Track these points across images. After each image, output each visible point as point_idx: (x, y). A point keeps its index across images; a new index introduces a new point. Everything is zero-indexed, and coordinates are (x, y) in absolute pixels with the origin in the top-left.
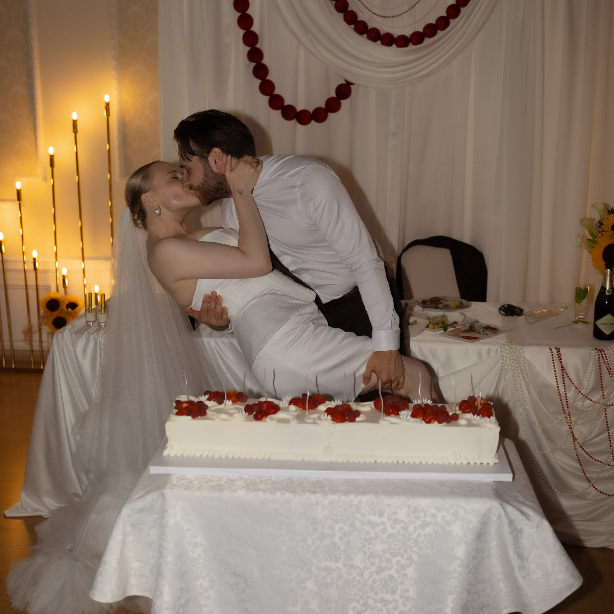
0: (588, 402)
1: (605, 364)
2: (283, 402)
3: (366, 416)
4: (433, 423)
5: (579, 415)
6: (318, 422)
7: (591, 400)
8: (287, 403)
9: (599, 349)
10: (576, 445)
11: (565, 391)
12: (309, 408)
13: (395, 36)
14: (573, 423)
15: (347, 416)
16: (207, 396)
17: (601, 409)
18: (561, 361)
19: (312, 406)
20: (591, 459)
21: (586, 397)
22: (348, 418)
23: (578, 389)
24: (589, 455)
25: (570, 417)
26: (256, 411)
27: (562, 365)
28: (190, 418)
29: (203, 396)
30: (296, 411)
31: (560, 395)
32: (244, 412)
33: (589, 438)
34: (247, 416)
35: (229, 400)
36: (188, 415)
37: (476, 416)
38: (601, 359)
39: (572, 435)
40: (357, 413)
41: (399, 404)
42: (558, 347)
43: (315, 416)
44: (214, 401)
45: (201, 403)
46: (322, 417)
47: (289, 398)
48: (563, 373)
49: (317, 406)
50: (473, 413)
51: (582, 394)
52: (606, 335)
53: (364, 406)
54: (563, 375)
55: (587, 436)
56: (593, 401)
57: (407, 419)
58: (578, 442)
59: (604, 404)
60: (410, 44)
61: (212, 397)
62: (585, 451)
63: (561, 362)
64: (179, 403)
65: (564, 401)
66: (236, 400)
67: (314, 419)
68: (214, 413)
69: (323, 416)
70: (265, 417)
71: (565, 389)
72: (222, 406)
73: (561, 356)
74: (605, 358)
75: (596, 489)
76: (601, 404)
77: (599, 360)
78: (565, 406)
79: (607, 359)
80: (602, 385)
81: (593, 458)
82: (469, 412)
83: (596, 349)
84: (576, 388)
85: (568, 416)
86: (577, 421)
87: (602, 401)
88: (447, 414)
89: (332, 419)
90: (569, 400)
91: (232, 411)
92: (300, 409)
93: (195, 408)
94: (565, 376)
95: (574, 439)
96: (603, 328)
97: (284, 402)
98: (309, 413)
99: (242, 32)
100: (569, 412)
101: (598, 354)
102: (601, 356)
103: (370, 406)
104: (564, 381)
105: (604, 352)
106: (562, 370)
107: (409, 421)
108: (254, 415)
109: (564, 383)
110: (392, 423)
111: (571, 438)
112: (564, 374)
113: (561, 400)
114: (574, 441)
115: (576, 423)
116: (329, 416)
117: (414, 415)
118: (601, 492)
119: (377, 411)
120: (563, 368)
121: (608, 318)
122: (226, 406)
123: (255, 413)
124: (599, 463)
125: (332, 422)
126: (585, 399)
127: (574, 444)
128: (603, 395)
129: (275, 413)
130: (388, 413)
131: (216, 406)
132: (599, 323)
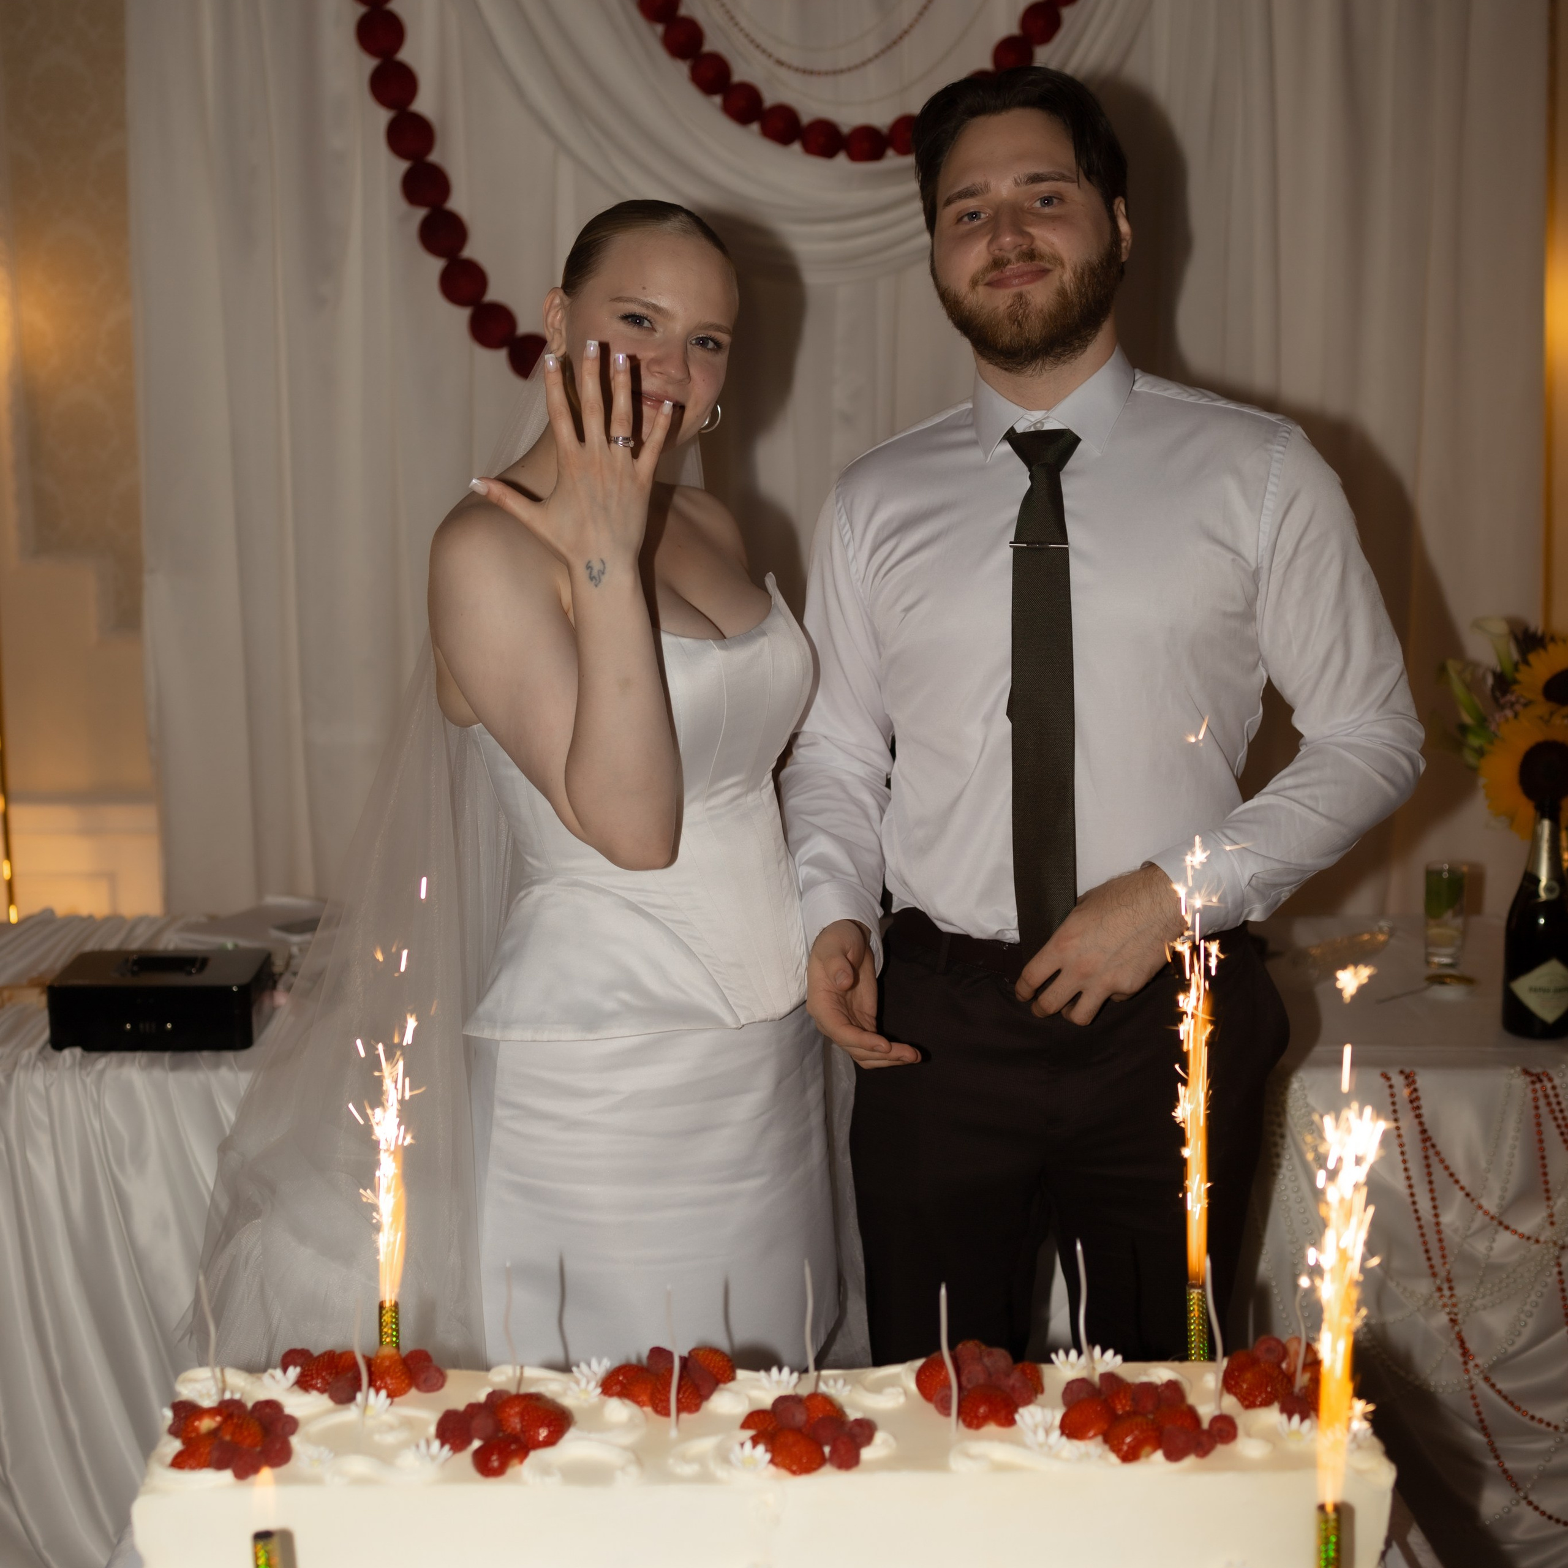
0: (1505, 1239)
1: (1555, 1119)
2: (577, 1382)
3: (895, 1437)
4: (1148, 1456)
5: (1481, 1282)
6: (721, 1473)
7: (1515, 1232)
8: (596, 1387)
9: (1534, 1071)
10: (1471, 1374)
11: (1435, 1207)
12: (679, 1410)
13: (845, 130)
14: (1461, 1306)
15: (827, 1444)
16: (293, 1372)
17: (1546, 1257)
18: (1417, 1112)
19: (688, 1401)
20: (1518, 1415)
21: (1500, 1223)
22: (831, 1452)
23: (1473, 1200)
24: (1511, 1403)
25: (1451, 1288)
26: (480, 1438)
27: (1421, 1124)
28: (227, 1476)
29: (278, 1373)
30: (630, 1425)
31: (1418, 1219)
32: (436, 1444)
33: (1511, 1350)
34: (447, 1460)
35: (378, 1391)
36: (220, 1465)
37: (1296, 1418)
38: (1542, 1103)
39: (1457, 1343)
40: (864, 1430)
41: (1011, 1381)
42: (1407, 1070)
43: (705, 1445)
44: (322, 1391)
45: (270, 1411)
46: (736, 1453)
47: (601, 1367)
48: (1425, 1149)
49: (706, 1397)
50: (1283, 1410)
51: (1486, 1213)
52: (1543, 1022)
53: (878, 1388)
54: (1426, 1157)
55: (1505, 1345)
56: (1522, 1236)
57: (1050, 1447)
58: (1477, 1366)
59: (1555, 1243)
60: (890, 153)
61: (311, 1375)
62: (1499, 1392)
63: (1418, 1116)
64: (186, 1412)
65: (1432, 1237)
66: (404, 1385)
67: (700, 1459)
68: (322, 1449)
69: (737, 1448)
70: (515, 1461)
71: (1433, 1199)
72: (350, 1414)
73: (1418, 1099)
74: (1553, 1100)
75: (1536, 1508)
76: (1546, 1242)
77: (1537, 1108)
78: (1435, 1253)
79: (1559, 1103)
80: (1546, 1182)
81: (1525, 1414)
82: (1266, 1403)
83: (1526, 1072)
84: (1468, 1195)
85: (1445, 1286)
86: (1475, 1299)
87: (1547, 1234)
88: (1192, 1415)
89: (772, 1461)
90: (1447, 1232)
91: (390, 1439)
92: (644, 1413)
93: (246, 1433)
94: (1434, 1160)
95: (1465, 1353)
96: (1535, 1003)
97: (583, 1383)
98: (679, 1430)
99: (383, 116)
100: (1449, 1273)
101: (1531, 1087)
102: (1540, 1094)
103: (901, 1390)
104: (1429, 1174)
105: (1550, 1080)
106: (1425, 1140)
107: (1057, 1457)
108: (477, 1453)
109: (1431, 1182)
110: (1001, 1468)
111: (1456, 1353)
112: (1431, 1152)
113: (1423, 1235)
114: (1465, 1363)
115: (1471, 1305)
116: (761, 1448)
117: (1071, 1429)
118: (1550, 1517)
119: (930, 1409)
120: (1426, 1136)
121: (1548, 973)
122: (369, 1413)
123: (477, 1444)
124: (1543, 1426)
125: (772, 1469)
126: (1496, 1232)
127: (1467, 1371)
128: (1551, 1216)
129: (551, 1441)
130: (971, 1418)
131: (329, 1412)
132: (1523, 987)
